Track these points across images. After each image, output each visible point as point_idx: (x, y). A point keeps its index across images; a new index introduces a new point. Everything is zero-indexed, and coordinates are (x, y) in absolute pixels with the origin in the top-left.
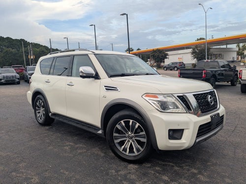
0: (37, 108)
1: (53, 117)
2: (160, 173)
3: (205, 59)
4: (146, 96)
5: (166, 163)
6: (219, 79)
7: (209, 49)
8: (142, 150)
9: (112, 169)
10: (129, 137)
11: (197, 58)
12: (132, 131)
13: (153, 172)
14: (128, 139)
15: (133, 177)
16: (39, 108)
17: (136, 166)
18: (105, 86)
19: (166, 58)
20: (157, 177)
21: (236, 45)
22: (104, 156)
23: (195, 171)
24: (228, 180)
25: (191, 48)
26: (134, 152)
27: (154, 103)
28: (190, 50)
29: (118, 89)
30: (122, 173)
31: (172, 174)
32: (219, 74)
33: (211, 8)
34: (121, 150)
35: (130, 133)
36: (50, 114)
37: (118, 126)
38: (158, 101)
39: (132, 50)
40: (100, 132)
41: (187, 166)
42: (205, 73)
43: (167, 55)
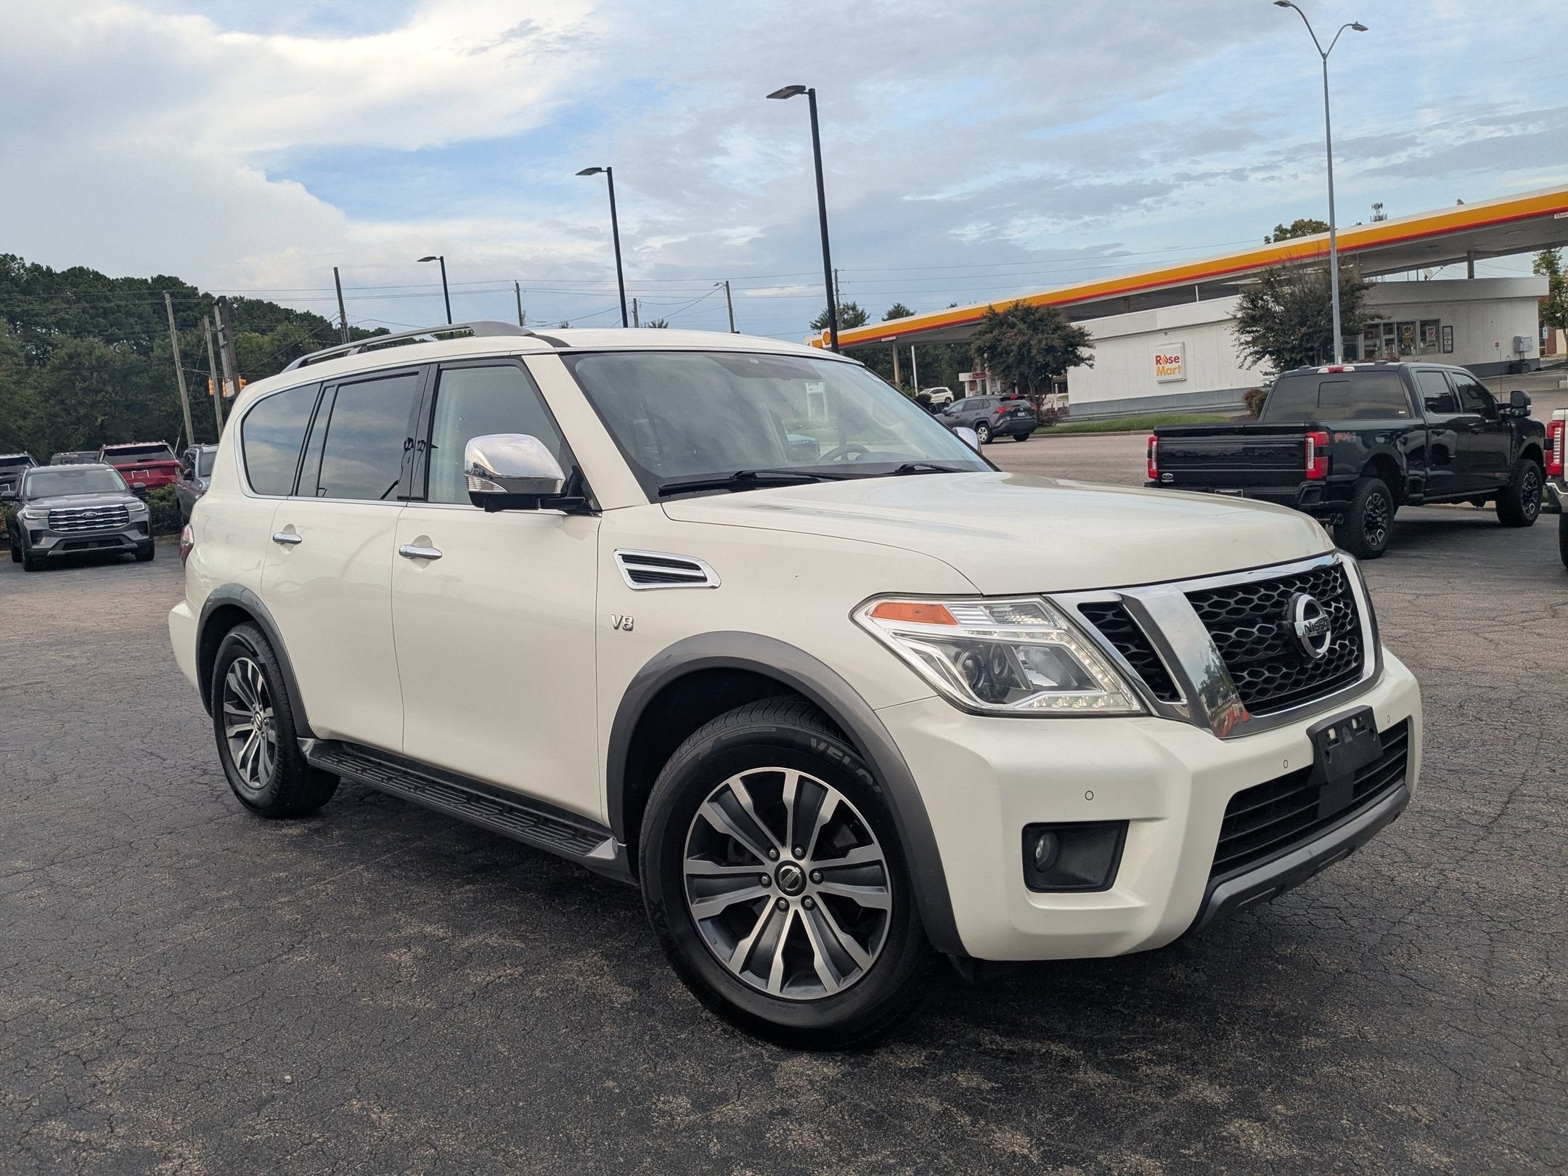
0: (229, 708)
1: (327, 764)
2: (977, 1112)
3: (1331, 359)
4: (877, 613)
5: (1028, 1045)
6: (1415, 485)
7: (1352, 292)
8: (865, 960)
9: (676, 1092)
10: (780, 876)
11: (1277, 354)
12: (799, 844)
13: (935, 1106)
14: (774, 893)
15: (803, 1137)
16: (241, 705)
17: (828, 1069)
18: (627, 559)
19: (1078, 361)
20: (956, 1140)
21: (1533, 256)
22: (632, 1006)
23: (1215, 1095)
24: (1424, 1151)
25: (1233, 291)
26: (813, 979)
27: (928, 659)
28: (1230, 305)
29: (706, 571)
30: (737, 1111)
31: (1059, 1116)
32: (1416, 455)
33: (1357, 27)
34: (735, 965)
35: (786, 855)
36: (308, 746)
37: (711, 813)
38: (958, 643)
39: (859, 319)
40: (606, 851)
41: (1161, 1059)
42: (1319, 452)
43: (1080, 338)
